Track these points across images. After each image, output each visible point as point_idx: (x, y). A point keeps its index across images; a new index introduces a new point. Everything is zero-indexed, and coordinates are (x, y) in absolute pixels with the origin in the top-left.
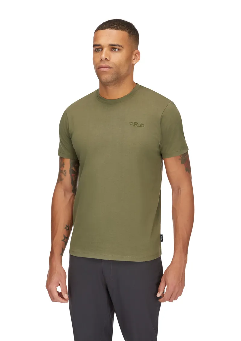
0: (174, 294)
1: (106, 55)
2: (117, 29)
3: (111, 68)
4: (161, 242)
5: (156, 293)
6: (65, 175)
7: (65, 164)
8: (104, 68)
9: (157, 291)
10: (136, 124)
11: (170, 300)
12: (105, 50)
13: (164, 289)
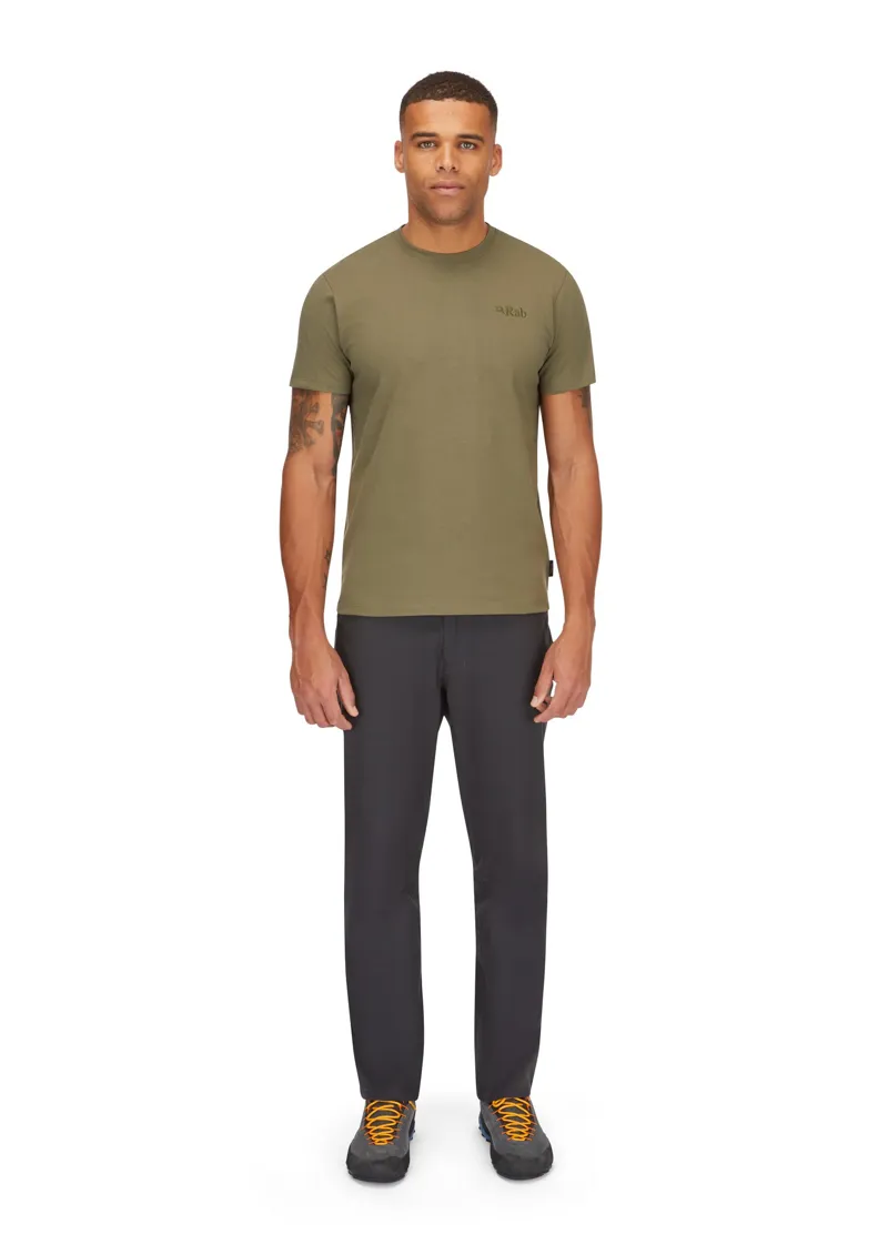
0: (572, 700)
1: (453, 157)
2: (469, 100)
3: (462, 188)
4: (550, 578)
5: (531, 699)
6: (321, 432)
7: (321, 405)
8: (448, 188)
9: (531, 693)
10: (509, 311)
11: (562, 714)
12: (447, 147)
13: (549, 688)
